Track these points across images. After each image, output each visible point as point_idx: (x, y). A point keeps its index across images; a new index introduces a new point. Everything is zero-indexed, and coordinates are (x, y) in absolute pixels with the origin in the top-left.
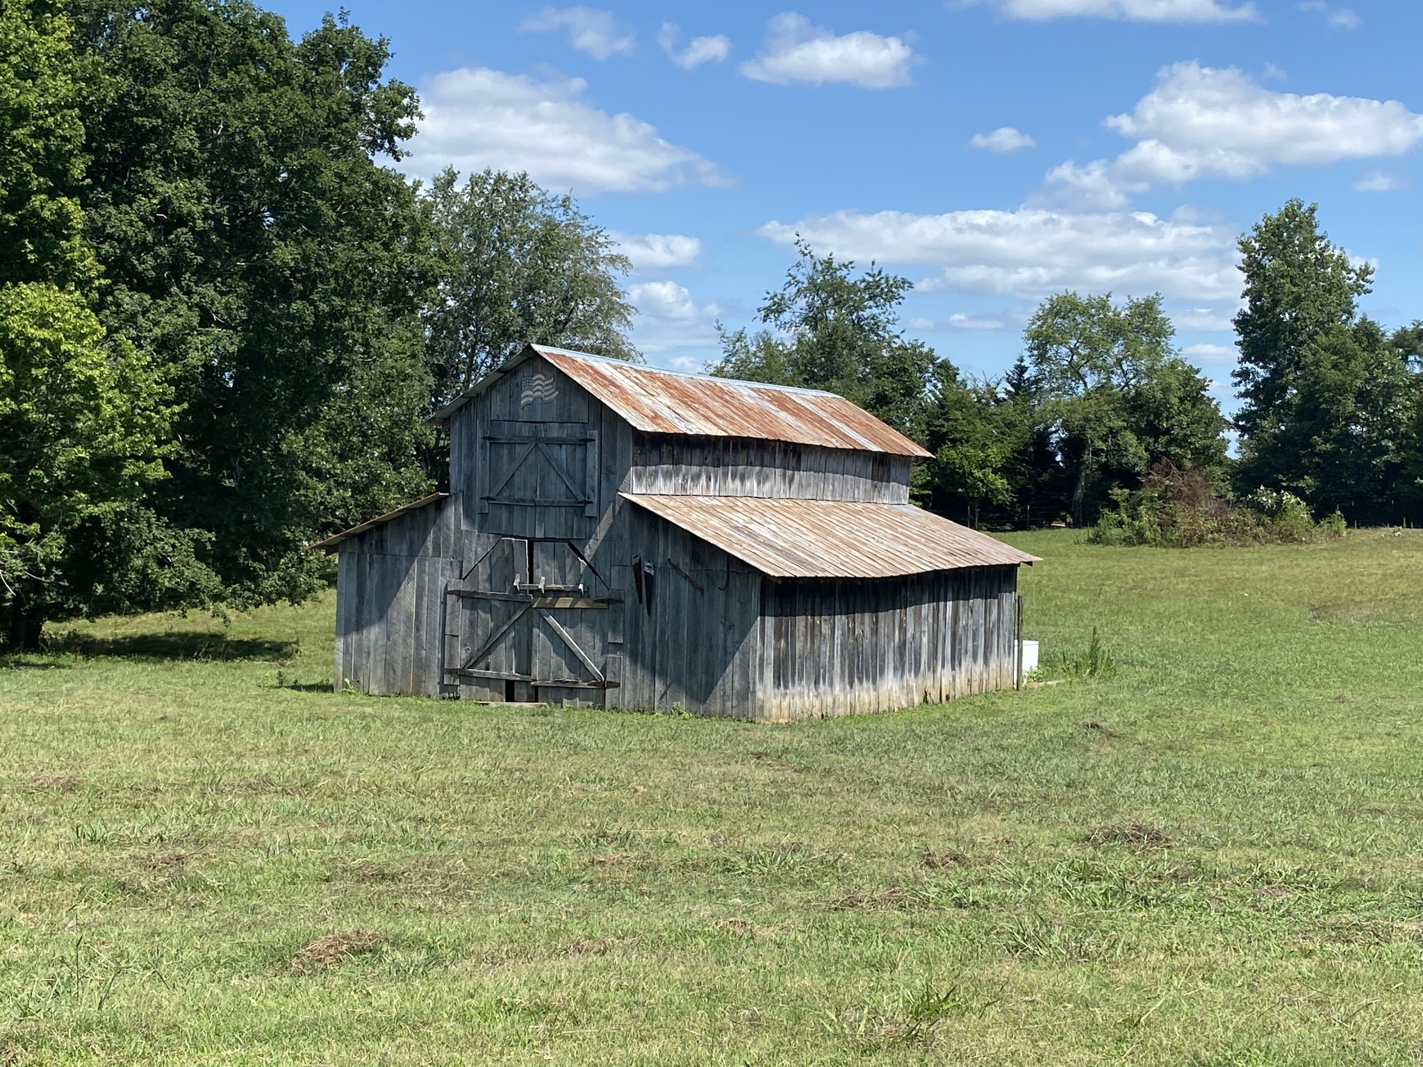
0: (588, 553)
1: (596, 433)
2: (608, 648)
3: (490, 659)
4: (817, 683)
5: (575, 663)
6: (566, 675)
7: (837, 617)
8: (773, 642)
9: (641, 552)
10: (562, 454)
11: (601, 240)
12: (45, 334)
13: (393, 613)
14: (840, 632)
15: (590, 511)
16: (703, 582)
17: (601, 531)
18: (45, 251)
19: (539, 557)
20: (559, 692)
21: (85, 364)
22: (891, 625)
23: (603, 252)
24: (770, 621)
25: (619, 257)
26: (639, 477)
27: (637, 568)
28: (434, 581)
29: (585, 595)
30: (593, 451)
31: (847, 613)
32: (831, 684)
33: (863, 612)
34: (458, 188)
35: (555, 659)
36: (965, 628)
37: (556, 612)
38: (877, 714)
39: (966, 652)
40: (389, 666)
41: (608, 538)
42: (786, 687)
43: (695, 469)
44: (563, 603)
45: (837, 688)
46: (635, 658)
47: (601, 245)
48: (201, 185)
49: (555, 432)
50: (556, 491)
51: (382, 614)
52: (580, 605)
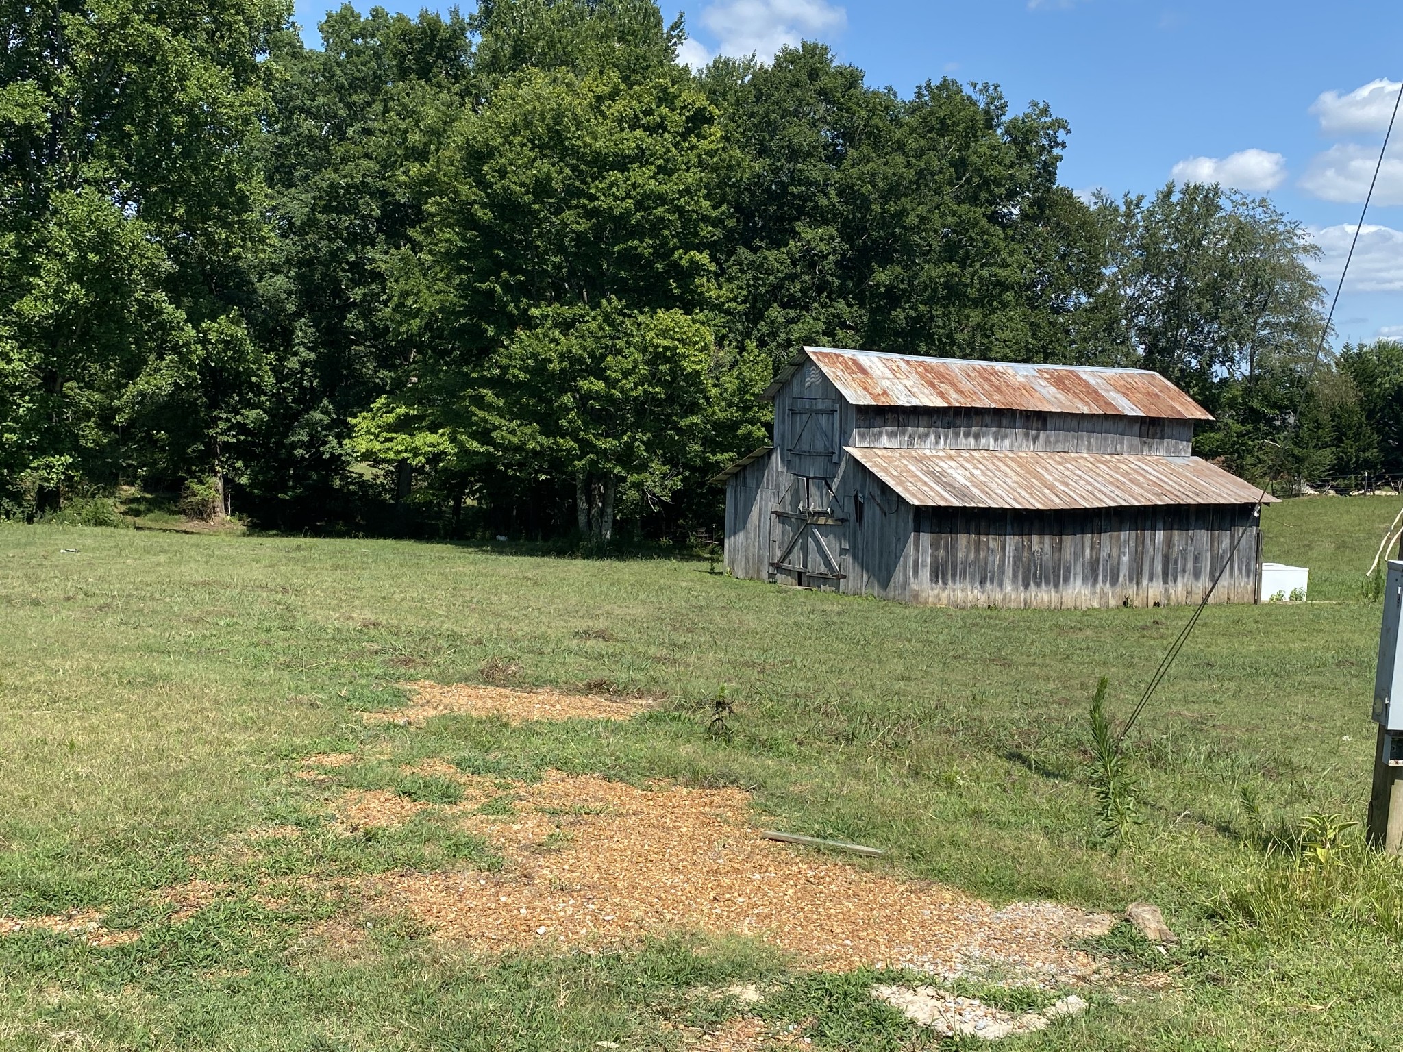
0: (834, 487)
1: (838, 406)
2: (843, 551)
3: (791, 557)
4: (982, 582)
5: (828, 563)
6: (823, 569)
7: (1008, 537)
8: (930, 551)
9: (858, 487)
10: (823, 419)
11: (1299, 232)
12: (666, 343)
13: (748, 526)
14: (1013, 548)
15: (835, 459)
16: (886, 508)
17: (840, 472)
18: (684, 287)
19: (812, 489)
20: (820, 579)
21: (693, 362)
22: (1080, 546)
23: (1301, 242)
24: (926, 538)
25: (1313, 247)
26: (862, 436)
27: (856, 497)
28: (766, 505)
29: (832, 515)
30: (837, 415)
31: (1021, 534)
32: (1001, 584)
33: (1041, 533)
34: (1175, 198)
35: (819, 559)
36: (1184, 553)
37: (818, 526)
38: (1058, 610)
39: (1184, 571)
40: (747, 559)
41: (843, 477)
42: (945, 583)
43: (921, 430)
44: (822, 521)
45: (1008, 588)
46: (855, 557)
47: (1299, 237)
48: (833, 230)
49: (820, 405)
50: (820, 446)
51: (744, 527)
52: (830, 522)
